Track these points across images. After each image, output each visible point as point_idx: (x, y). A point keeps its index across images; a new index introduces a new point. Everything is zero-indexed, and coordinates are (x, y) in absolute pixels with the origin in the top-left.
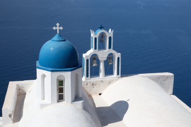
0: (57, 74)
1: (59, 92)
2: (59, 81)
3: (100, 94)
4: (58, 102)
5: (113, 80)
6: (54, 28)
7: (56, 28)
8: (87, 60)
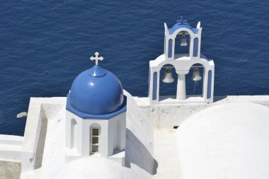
0: (90, 122)
1: (93, 143)
2: (93, 130)
3: (176, 127)
4: (91, 154)
5: (199, 106)
6: (92, 58)
7: (95, 58)
8: (155, 73)
